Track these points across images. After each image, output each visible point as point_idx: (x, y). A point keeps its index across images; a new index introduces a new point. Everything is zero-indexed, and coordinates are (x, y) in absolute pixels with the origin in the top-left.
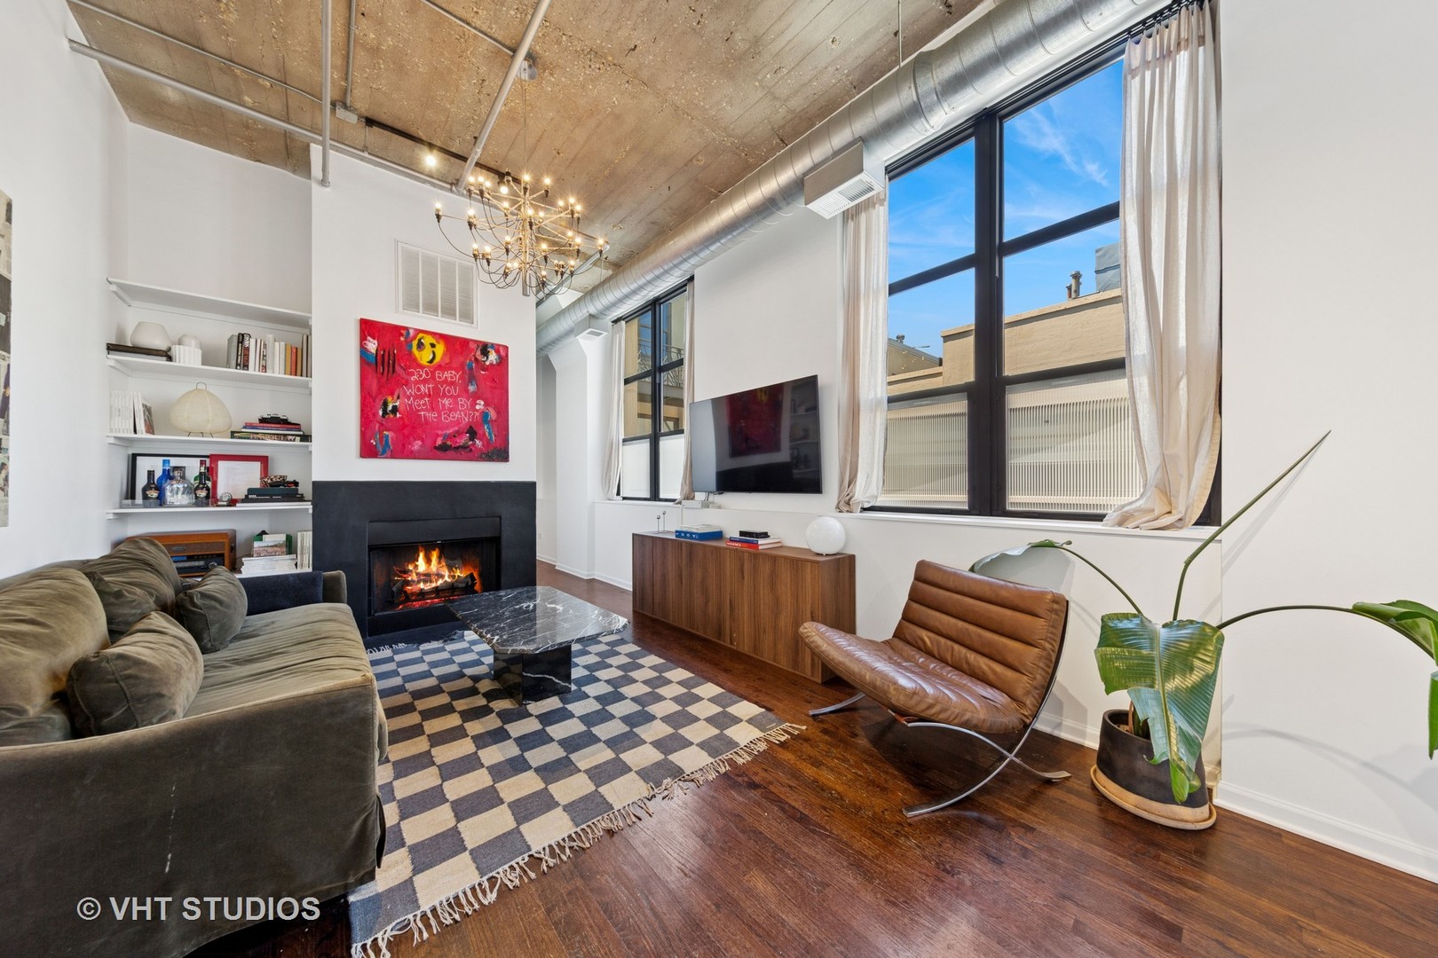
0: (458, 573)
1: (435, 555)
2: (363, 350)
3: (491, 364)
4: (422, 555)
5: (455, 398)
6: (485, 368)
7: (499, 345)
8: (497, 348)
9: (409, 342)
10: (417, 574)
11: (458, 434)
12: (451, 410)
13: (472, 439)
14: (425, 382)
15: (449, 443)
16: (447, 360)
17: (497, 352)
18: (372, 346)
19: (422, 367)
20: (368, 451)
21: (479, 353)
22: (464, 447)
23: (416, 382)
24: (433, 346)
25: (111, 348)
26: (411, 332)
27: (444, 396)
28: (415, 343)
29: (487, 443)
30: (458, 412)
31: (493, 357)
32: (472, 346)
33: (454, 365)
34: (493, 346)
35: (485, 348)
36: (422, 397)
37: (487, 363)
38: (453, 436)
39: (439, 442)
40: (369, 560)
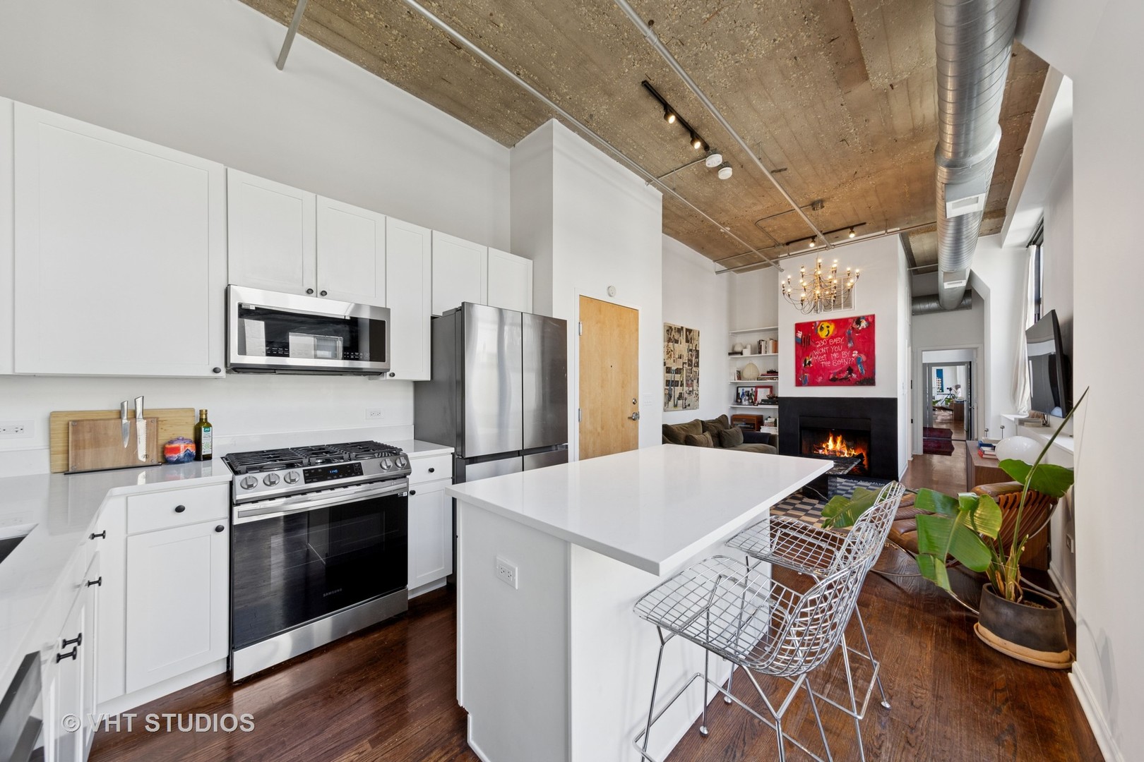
0: (853, 452)
1: (839, 439)
2: (796, 337)
3: (863, 329)
4: (831, 439)
5: (840, 352)
6: (859, 332)
7: (868, 316)
8: (866, 318)
9: (816, 329)
10: (828, 450)
11: (843, 371)
12: (837, 359)
13: (850, 373)
14: (824, 346)
15: (836, 377)
16: (836, 333)
17: (867, 320)
18: (800, 334)
19: (822, 339)
20: (799, 383)
21: (855, 323)
22: (846, 379)
23: (820, 347)
24: (828, 327)
25: (730, 354)
26: (817, 323)
27: (834, 352)
28: (819, 328)
29: (860, 375)
30: (841, 359)
31: (864, 324)
32: (850, 321)
33: (840, 334)
34: (864, 317)
35: (858, 320)
36: (822, 355)
37: (860, 328)
38: (839, 373)
39: (831, 377)
40: (801, 435)
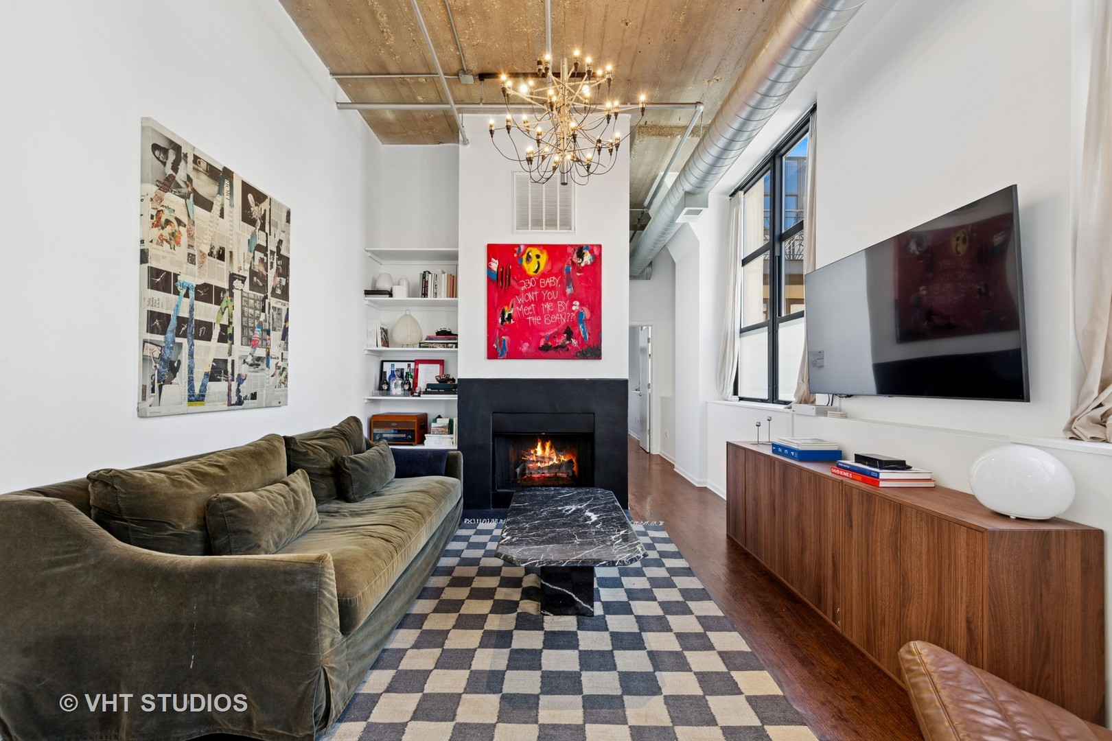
0: (562, 458)
1: (548, 445)
2: (489, 268)
3: (586, 265)
4: (539, 444)
5: (554, 301)
6: (581, 270)
7: (593, 245)
8: (591, 248)
9: (520, 257)
11: (558, 335)
12: (551, 313)
13: (569, 338)
14: (532, 290)
15: (550, 344)
16: (549, 268)
17: (592, 252)
18: (495, 265)
19: (529, 277)
20: (492, 354)
21: (575, 256)
22: (562, 347)
23: (526, 291)
24: (538, 257)
25: (367, 293)
26: (522, 247)
27: (547, 301)
28: (525, 257)
29: (582, 342)
30: (557, 314)
31: (588, 258)
32: (570, 250)
33: (555, 271)
34: (587, 246)
35: (580, 250)
36: (528, 304)
37: (583, 265)
38: (552, 337)
39: (542, 343)
40: (493, 445)
